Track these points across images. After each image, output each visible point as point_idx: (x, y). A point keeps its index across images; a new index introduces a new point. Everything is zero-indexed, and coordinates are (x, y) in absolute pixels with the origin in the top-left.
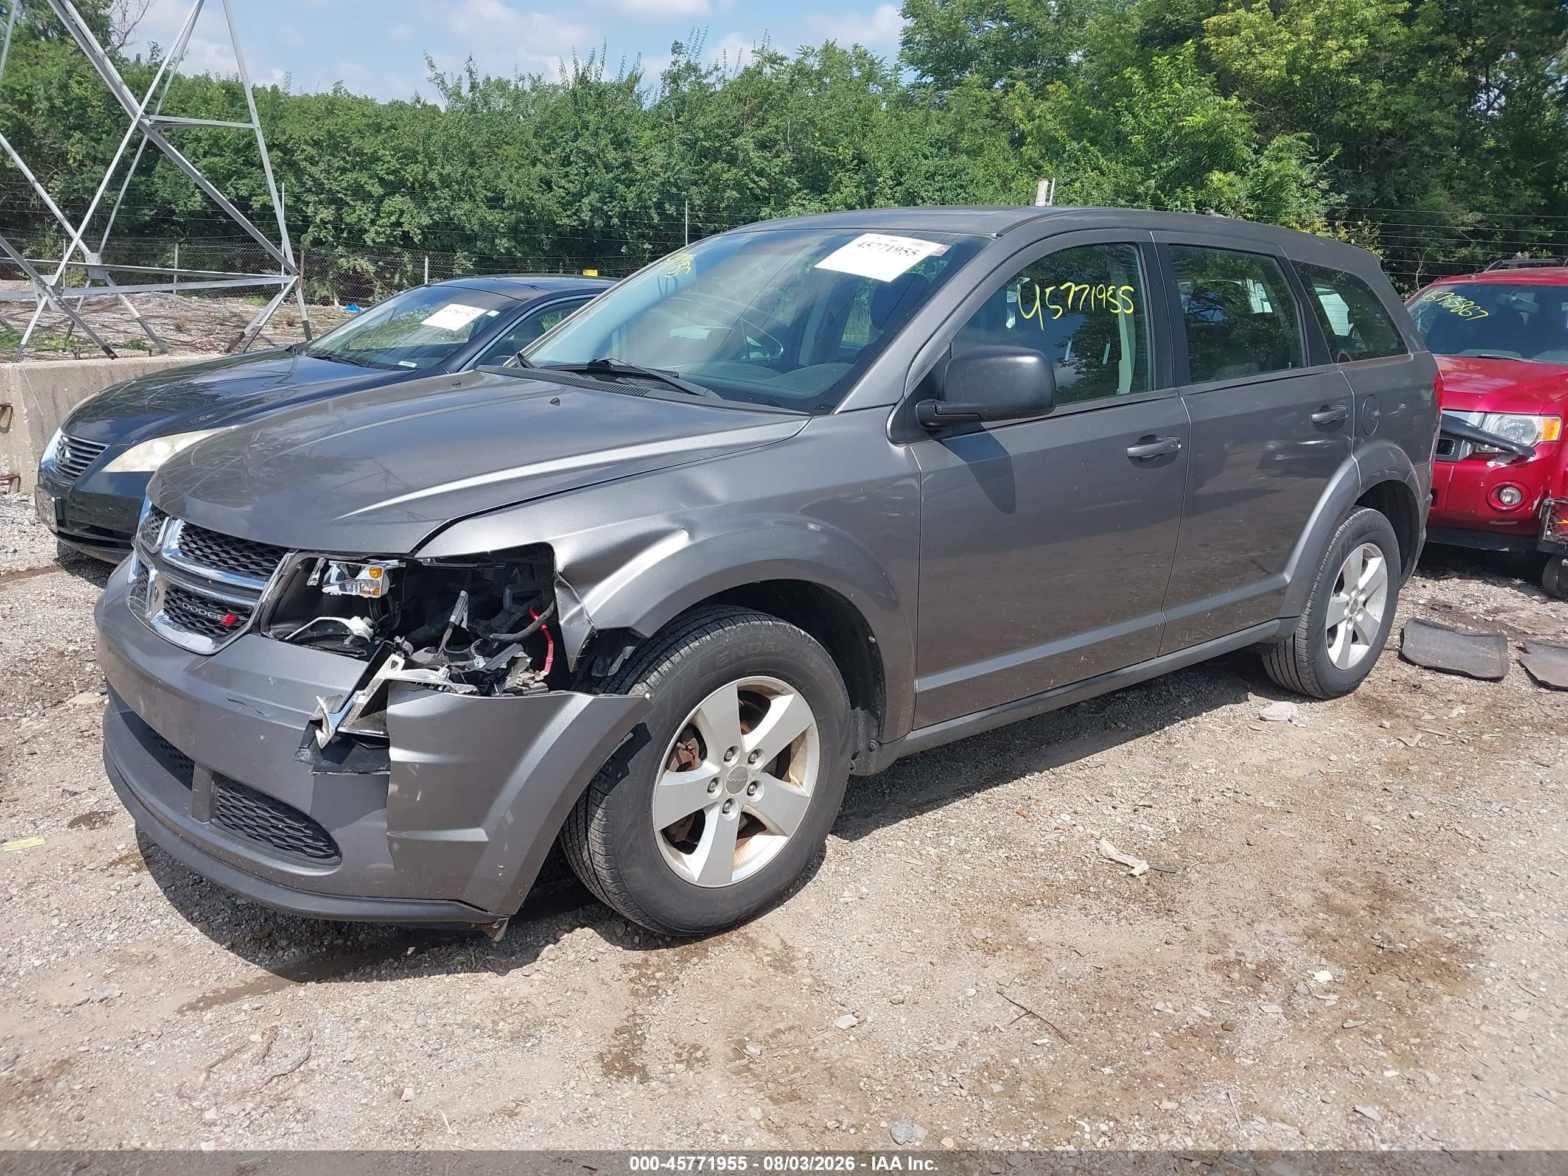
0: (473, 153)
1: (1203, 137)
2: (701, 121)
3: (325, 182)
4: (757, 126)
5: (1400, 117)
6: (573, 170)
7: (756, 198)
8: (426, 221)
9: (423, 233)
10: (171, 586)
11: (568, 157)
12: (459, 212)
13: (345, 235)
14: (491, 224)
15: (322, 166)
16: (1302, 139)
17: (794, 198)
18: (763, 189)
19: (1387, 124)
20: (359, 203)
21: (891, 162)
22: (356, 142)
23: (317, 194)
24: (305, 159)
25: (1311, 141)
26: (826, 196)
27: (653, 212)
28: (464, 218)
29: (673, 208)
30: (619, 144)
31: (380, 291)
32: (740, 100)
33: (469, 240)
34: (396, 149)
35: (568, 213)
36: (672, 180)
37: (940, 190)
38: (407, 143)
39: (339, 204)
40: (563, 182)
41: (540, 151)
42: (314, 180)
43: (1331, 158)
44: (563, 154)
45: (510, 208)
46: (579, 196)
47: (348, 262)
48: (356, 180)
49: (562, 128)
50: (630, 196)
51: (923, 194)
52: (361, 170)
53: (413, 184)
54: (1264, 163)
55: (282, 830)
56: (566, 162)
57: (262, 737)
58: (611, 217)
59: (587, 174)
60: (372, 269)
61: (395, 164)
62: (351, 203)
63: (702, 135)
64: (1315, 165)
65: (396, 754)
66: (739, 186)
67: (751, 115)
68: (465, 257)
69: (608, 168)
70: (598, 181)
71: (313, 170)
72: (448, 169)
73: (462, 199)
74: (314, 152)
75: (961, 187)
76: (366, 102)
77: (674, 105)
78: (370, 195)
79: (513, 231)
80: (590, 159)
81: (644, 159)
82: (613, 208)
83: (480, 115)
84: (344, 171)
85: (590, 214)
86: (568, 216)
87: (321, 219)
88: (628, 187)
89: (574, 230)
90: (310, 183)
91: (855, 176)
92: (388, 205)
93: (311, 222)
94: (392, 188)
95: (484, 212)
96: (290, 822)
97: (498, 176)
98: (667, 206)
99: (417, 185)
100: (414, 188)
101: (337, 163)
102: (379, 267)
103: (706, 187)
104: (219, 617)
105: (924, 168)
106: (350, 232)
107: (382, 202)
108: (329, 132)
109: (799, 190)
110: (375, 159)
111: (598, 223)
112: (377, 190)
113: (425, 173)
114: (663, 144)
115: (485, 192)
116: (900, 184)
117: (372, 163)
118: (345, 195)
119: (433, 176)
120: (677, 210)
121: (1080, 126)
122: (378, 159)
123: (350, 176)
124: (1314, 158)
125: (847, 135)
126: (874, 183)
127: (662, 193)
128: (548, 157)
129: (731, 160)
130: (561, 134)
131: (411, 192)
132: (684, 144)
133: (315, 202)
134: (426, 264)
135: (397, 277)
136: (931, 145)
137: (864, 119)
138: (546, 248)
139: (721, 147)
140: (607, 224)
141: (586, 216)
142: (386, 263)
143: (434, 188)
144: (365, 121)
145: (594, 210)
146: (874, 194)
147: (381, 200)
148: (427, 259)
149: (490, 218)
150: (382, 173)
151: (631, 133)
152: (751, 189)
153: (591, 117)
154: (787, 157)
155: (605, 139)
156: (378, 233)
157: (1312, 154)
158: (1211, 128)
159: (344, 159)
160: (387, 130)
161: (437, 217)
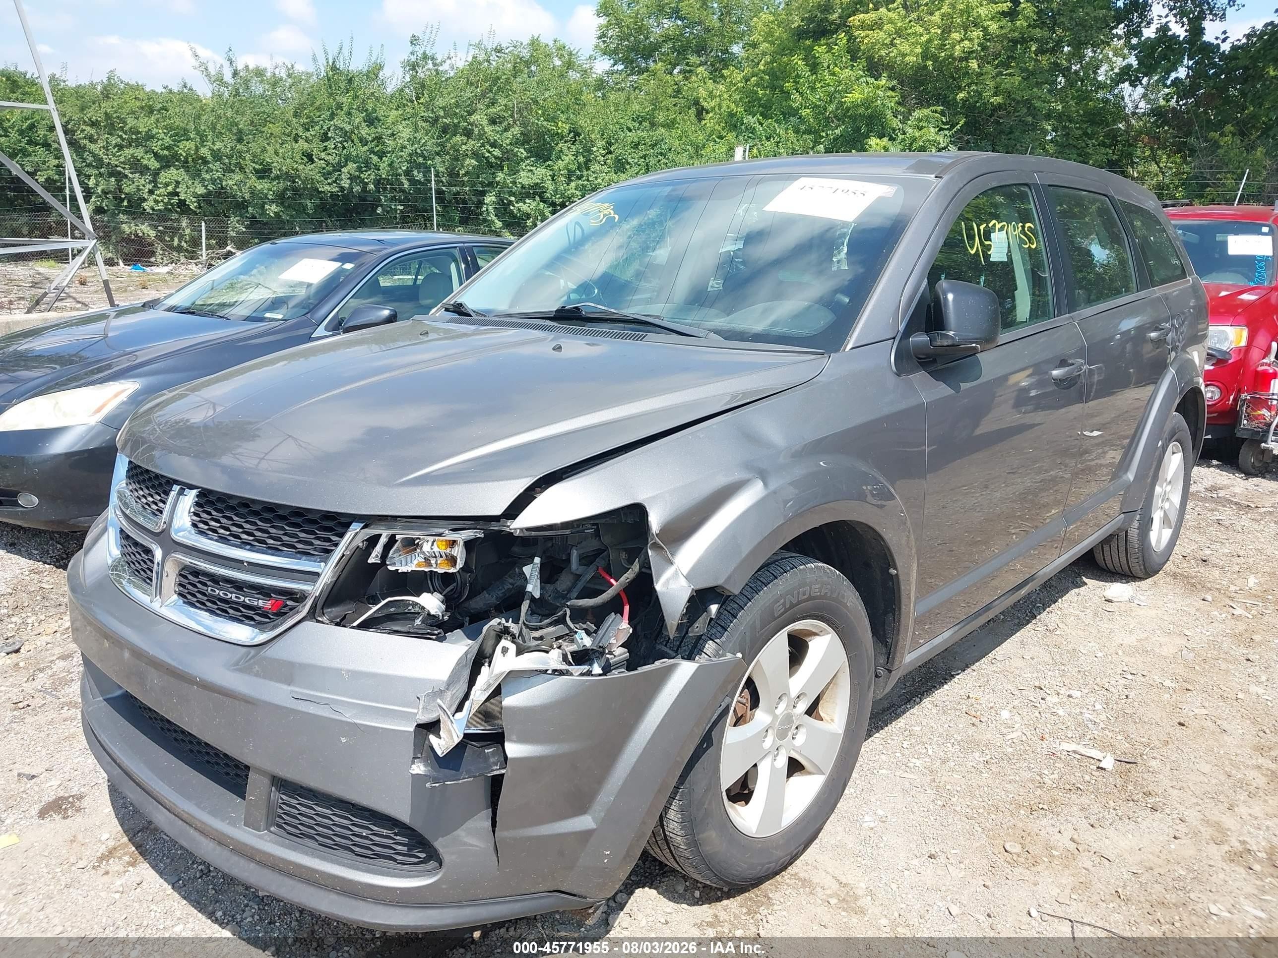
0: (240, 131)
1: (861, 110)
2: (440, 102)
3: (104, 157)
4: (488, 107)
5: (1008, 94)
6: (330, 145)
7: (491, 166)
8: (201, 190)
9: (199, 202)
10: (185, 567)
11: (326, 134)
12: (231, 182)
13: (125, 203)
14: (261, 192)
15: (101, 143)
16: (936, 112)
17: (523, 165)
18: (496, 158)
19: (998, 100)
20: (137, 175)
21: (603, 135)
22: (131, 122)
23: (97, 168)
24: (85, 138)
25: (943, 113)
26: (550, 163)
27: (403, 179)
28: (235, 187)
29: (421, 175)
30: (371, 121)
31: (161, 252)
32: (472, 84)
33: (241, 206)
34: (169, 128)
35: (329, 181)
36: (419, 151)
37: (644, 157)
38: (178, 122)
39: (120, 176)
40: (323, 155)
41: (301, 129)
42: (94, 155)
43: (958, 127)
44: (322, 131)
45: (277, 177)
46: (338, 167)
47: (130, 228)
48: (133, 156)
49: (318, 109)
50: (382, 166)
51: (630, 160)
52: (137, 146)
53: (186, 158)
54: (910, 131)
55: (366, 838)
56: (325, 138)
57: (344, 740)
58: (367, 184)
59: (344, 148)
60: (153, 233)
61: (168, 141)
62: (130, 175)
63: (442, 114)
64: (947, 132)
65: (513, 749)
66: (476, 155)
67: (483, 95)
68: (238, 222)
69: (364, 142)
70: (354, 154)
71: (93, 147)
72: (218, 145)
73: (233, 171)
74: (93, 131)
75: (661, 154)
76: (138, 88)
77: (415, 88)
78: (147, 168)
79: (280, 198)
80: (346, 136)
81: (393, 135)
82: (369, 177)
83: (244, 98)
84: (120, 147)
85: (349, 182)
86: (329, 184)
87: (103, 191)
88: (381, 158)
89: (333, 196)
90: (91, 158)
91: (572, 147)
92: (163, 177)
93: (93, 193)
94: (166, 163)
95: (253, 181)
96: (376, 828)
97: (264, 150)
98: (415, 173)
99: (190, 159)
100: (188, 162)
101: (114, 140)
102: (159, 231)
103: (447, 157)
104: (261, 603)
105: (629, 140)
106: (129, 201)
107: (158, 174)
108: (106, 113)
109: (527, 158)
110: (150, 137)
111: (357, 189)
112: (154, 164)
113: (197, 149)
114: (407, 122)
115: (254, 165)
116: (610, 153)
117: (147, 140)
118: (124, 168)
119: (204, 151)
120: (425, 176)
121: (752, 104)
122: (153, 137)
123: (128, 152)
124: (946, 127)
125: (562, 112)
126: (589, 151)
127: (410, 162)
128: (308, 134)
129: (468, 134)
130: (318, 114)
131: (185, 165)
132: (426, 121)
133: (96, 175)
134: (203, 228)
135: (176, 239)
136: (633, 120)
137: (576, 99)
138: (311, 212)
139: (459, 123)
140: (364, 189)
141: (346, 183)
142: (165, 228)
143: (205, 162)
144: (138, 104)
145: (352, 178)
146: (590, 161)
147: (156, 174)
148: (203, 224)
149: (259, 187)
150: (156, 149)
151: (380, 113)
152: (487, 158)
153: (345, 100)
154: (516, 130)
155: (358, 118)
156: (156, 201)
157: (944, 124)
158: (867, 103)
159: (121, 137)
160: (159, 111)
161: (210, 187)
